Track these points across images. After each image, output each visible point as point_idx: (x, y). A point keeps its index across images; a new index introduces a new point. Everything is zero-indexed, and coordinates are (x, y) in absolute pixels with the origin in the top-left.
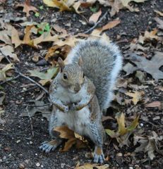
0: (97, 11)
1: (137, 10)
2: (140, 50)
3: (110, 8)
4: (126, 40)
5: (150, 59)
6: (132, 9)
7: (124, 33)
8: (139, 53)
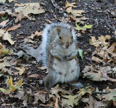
0: (7, 19)
1: (34, 19)
2: (30, 43)
3: (16, 17)
4: (22, 37)
5: (36, 48)
6: (30, 19)
7: (22, 33)
8: (30, 45)
